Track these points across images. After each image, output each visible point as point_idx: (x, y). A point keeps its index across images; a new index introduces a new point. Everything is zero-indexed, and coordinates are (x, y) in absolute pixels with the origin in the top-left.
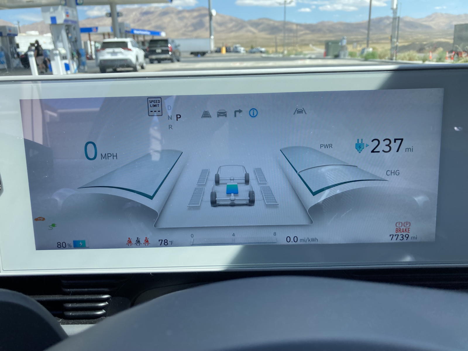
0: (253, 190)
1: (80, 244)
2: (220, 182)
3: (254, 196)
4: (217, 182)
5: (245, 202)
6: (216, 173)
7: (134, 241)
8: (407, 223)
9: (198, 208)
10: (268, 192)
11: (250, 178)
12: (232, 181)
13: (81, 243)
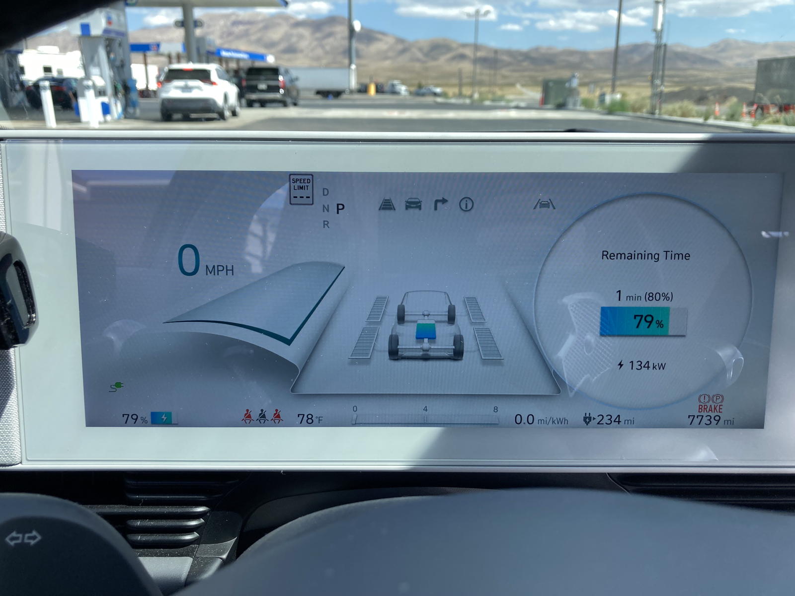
0: (462, 334)
1: (163, 419)
2: (406, 318)
3: (462, 345)
4: (401, 318)
5: (446, 354)
6: (400, 304)
7: (255, 415)
8: (718, 396)
9: (367, 361)
10: (486, 338)
11: (456, 314)
12: (426, 317)
13: (163, 417)
